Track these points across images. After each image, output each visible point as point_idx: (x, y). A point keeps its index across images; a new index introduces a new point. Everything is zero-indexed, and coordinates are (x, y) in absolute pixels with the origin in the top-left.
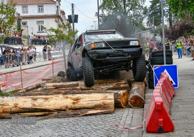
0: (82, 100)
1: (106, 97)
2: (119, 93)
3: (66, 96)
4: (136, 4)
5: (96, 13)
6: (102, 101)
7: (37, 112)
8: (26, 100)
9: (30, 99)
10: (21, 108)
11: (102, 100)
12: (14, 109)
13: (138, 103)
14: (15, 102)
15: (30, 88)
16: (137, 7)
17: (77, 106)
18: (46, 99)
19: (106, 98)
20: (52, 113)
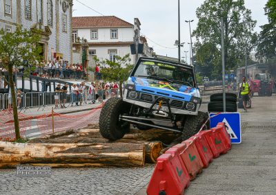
2: (149, 145)
4: (242, 30)
5: (176, 41)
9: (44, 147)
10: (33, 158)
12: (24, 159)
14: (26, 150)
15: (57, 134)
16: (243, 33)
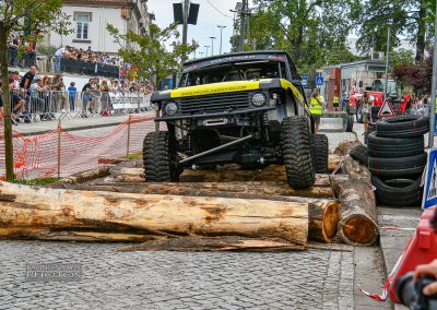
0: (228, 213)
1: (289, 211)
2: (319, 204)
3: (190, 198)
6: (279, 220)
7: (117, 231)
8: (92, 200)
9: (102, 199)
10: (78, 220)
11: (277, 216)
12: (60, 220)
13: (363, 233)
14: (64, 203)
15: (85, 175)
17: (216, 225)
18: (142, 202)
19: (288, 214)
20: (152, 239)
